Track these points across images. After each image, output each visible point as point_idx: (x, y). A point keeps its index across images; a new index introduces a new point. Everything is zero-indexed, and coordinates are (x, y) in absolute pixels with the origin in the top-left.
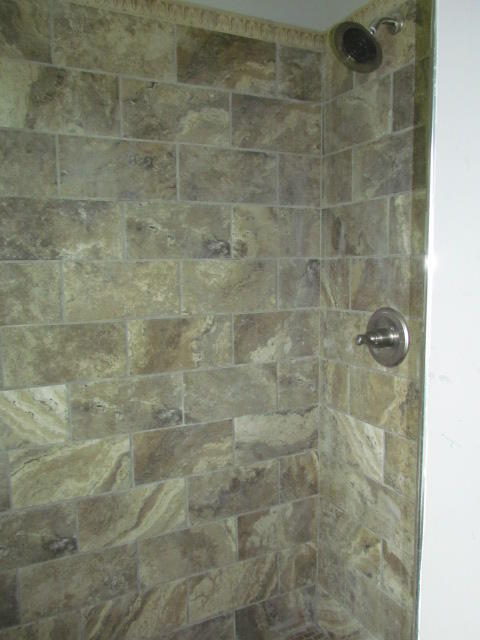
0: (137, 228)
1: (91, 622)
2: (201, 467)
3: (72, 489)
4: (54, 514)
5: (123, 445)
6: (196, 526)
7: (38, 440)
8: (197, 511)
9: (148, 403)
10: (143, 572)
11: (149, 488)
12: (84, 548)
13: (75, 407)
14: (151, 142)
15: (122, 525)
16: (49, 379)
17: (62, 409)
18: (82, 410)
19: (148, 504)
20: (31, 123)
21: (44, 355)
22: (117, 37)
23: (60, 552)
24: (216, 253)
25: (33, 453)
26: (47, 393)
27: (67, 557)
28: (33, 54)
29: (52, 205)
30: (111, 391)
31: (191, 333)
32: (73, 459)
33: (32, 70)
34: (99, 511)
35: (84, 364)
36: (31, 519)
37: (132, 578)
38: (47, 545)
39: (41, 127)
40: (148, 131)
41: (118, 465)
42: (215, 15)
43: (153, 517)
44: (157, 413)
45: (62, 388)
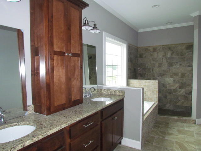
0: (181, 64)
1: (173, 101)
2: (187, 89)
3: (172, 88)
4: (171, 90)
5: (178, 85)
6: (186, 95)
7: (170, 83)
8: (186, 93)
9: (181, 81)
10: (179, 98)
11: (180, 90)
12: (173, 94)
13: (173, 80)
14: (183, 56)
15: (177, 92)
16: (171, 77)
17: (172, 80)
18: (174, 81)
19: (180, 91)
20: (171, 56)
21: (171, 75)
22: (179, 48)
23: (171, 93)
24: (190, 67)
25: (169, 84)
26: (171, 79)
27: (172, 94)
28: (171, 51)
29: (173, 63)
30: (177, 79)
31: (186, 75)
32: (173, 85)
33: (171, 52)
34: (175, 90)
35: (175, 76)
36: (169, 90)
37: (178, 98)
38: (170, 92)
39: (172, 56)
40: (182, 55)
41: (177, 87)
42: (190, 43)
43: (181, 92)
44: (182, 82)
45: (172, 79)
